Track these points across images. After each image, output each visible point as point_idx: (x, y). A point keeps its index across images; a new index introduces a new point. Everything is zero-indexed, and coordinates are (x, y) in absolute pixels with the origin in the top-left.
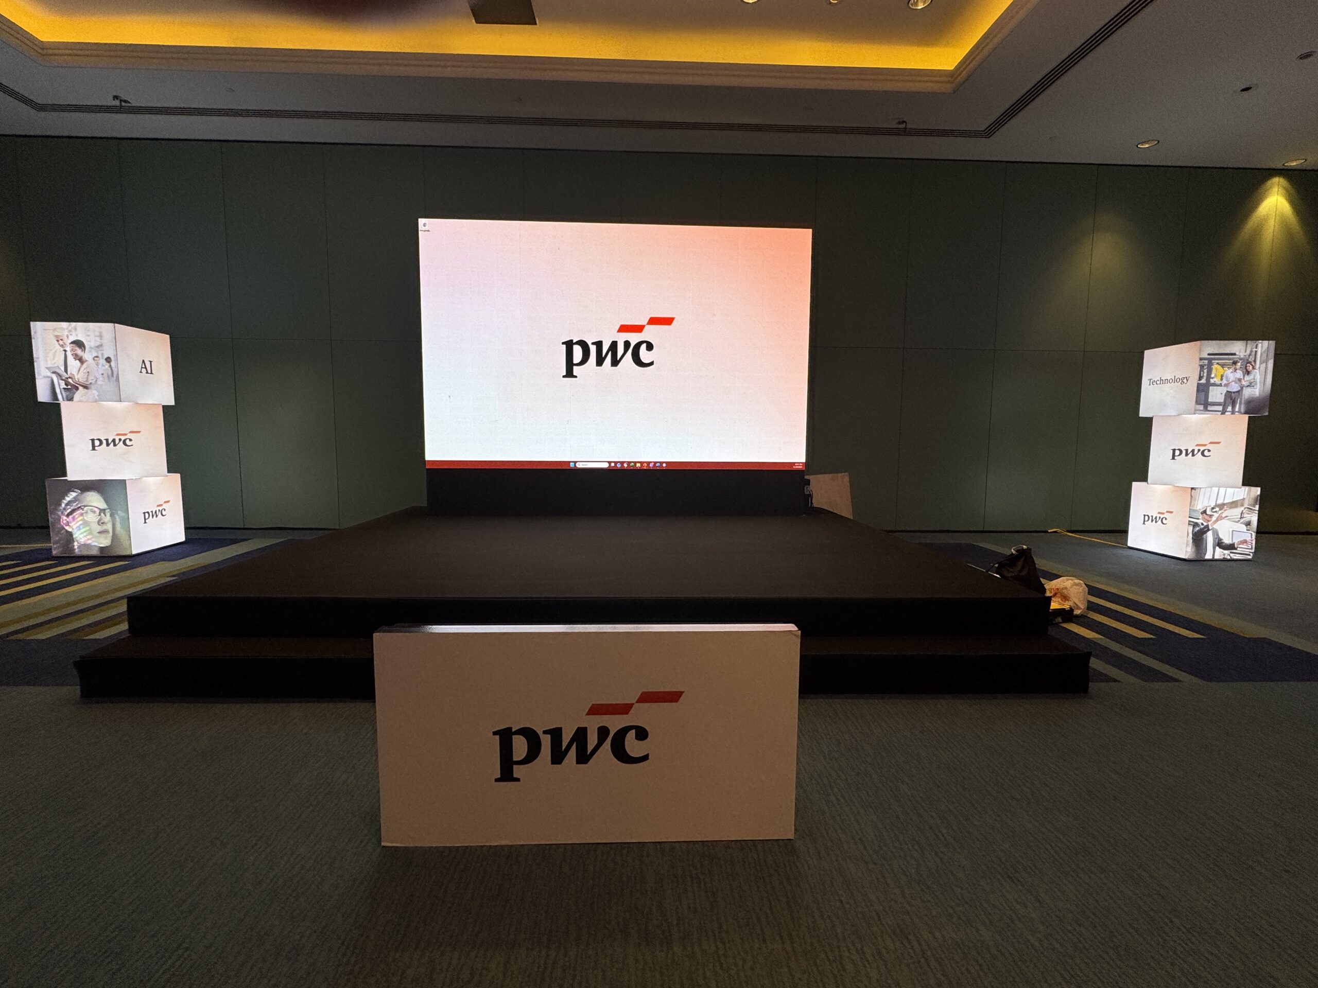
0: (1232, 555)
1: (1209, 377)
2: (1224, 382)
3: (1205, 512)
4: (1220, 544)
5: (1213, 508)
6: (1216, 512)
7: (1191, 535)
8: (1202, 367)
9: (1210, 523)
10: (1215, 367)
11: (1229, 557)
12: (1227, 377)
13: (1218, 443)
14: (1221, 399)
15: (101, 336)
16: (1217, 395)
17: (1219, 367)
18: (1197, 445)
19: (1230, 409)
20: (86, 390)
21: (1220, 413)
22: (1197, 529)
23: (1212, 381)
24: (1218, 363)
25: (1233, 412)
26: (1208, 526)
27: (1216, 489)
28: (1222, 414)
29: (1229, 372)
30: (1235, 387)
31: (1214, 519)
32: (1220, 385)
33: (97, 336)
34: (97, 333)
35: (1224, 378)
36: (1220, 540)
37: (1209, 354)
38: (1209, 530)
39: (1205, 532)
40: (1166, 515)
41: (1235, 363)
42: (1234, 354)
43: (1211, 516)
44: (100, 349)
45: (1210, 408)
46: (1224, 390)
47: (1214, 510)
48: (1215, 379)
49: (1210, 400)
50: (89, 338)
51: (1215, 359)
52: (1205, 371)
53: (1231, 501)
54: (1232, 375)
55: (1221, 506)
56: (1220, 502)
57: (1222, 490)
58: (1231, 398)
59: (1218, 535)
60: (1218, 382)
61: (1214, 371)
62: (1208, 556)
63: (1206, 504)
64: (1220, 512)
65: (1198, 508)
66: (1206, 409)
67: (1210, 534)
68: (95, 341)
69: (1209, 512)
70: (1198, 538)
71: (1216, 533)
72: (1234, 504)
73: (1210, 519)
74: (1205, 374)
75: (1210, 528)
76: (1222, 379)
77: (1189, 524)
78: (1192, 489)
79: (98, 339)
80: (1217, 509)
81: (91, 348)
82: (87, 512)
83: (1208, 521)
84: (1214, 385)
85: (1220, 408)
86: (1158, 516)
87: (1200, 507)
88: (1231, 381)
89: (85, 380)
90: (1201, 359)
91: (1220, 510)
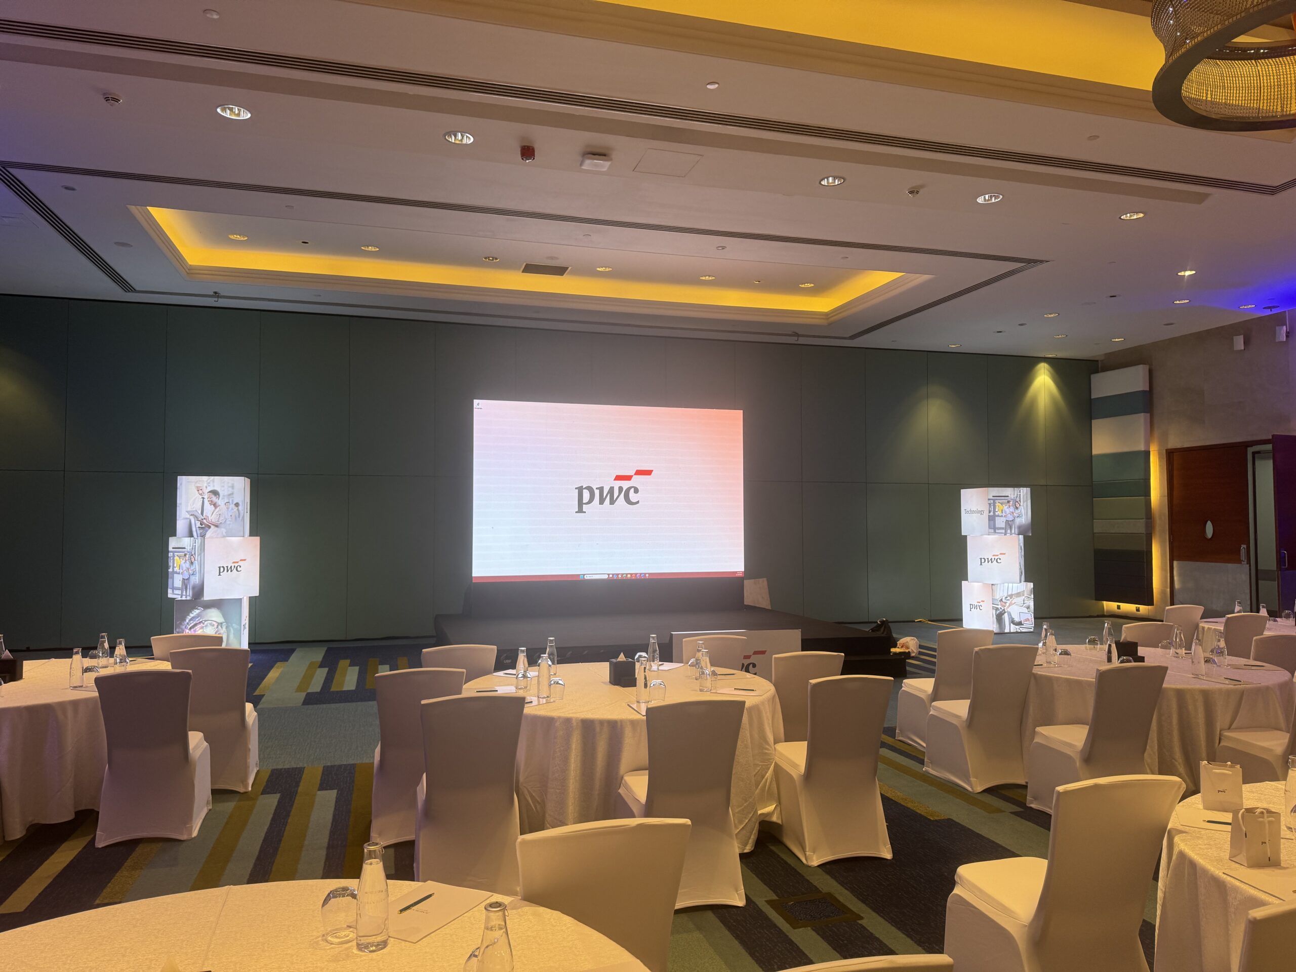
0: (1021, 629)
1: (994, 512)
2: (1004, 514)
3: (1001, 600)
4: (1013, 622)
5: (1006, 598)
6: (1008, 600)
7: (995, 616)
8: (990, 504)
9: (1005, 608)
10: (997, 504)
11: (1019, 631)
12: (1005, 511)
13: (1004, 554)
14: (1003, 525)
15: (233, 487)
16: (1000, 522)
17: (999, 504)
18: (994, 556)
19: (1009, 531)
20: (216, 528)
21: (1003, 534)
22: (998, 612)
23: (997, 514)
24: (999, 502)
25: (1011, 534)
26: (1004, 610)
27: (1006, 585)
28: (1005, 535)
29: (1005, 507)
30: (1010, 518)
31: (1008, 604)
32: (1002, 516)
33: (230, 487)
34: (230, 485)
35: (1003, 511)
36: (1013, 619)
37: (993, 496)
38: (1005, 612)
39: (1003, 614)
40: (981, 604)
41: (1009, 502)
42: (1008, 496)
43: (1005, 603)
44: (232, 496)
45: (997, 531)
46: (1004, 519)
47: (1007, 599)
48: (998, 512)
49: (997, 526)
50: (223, 489)
51: (997, 500)
52: (992, 507)
53: (1016, 592)
54: (1008, 509)
55: (1011, 596)
56: (1010, 593)
57: (1010, 585)
58: (1009, 524)
59: (1011, 615)
60: (1001, 514)
61: (997, 507)
62: (1007, 630)
63: (1001, 595)
64: (1011, 600)
65: (997, 598)
66: (995, 532)
67: (1006, 615)
68: (228, 491)
69: (1004, 600)
70: (999, 618)
71: (1009, 614)
72: (1018, 595)
73: (1005, 605)
74: (992, 509)
75: (1006, 611)
76: (1002, 513)
77: (993, 609)
78: (992, 585)
79: (230, 489)
80: (1009, 598)
81: (224, 496)
82: (206, 626)
83: (1005, 606)
84: (998, 516)
85: (1003, 531)
86: (977, 604)
87: (998, 597)
88: (1008, 513)
89: (217, 520)
90: (989, 499)
91: (1011, 598)
